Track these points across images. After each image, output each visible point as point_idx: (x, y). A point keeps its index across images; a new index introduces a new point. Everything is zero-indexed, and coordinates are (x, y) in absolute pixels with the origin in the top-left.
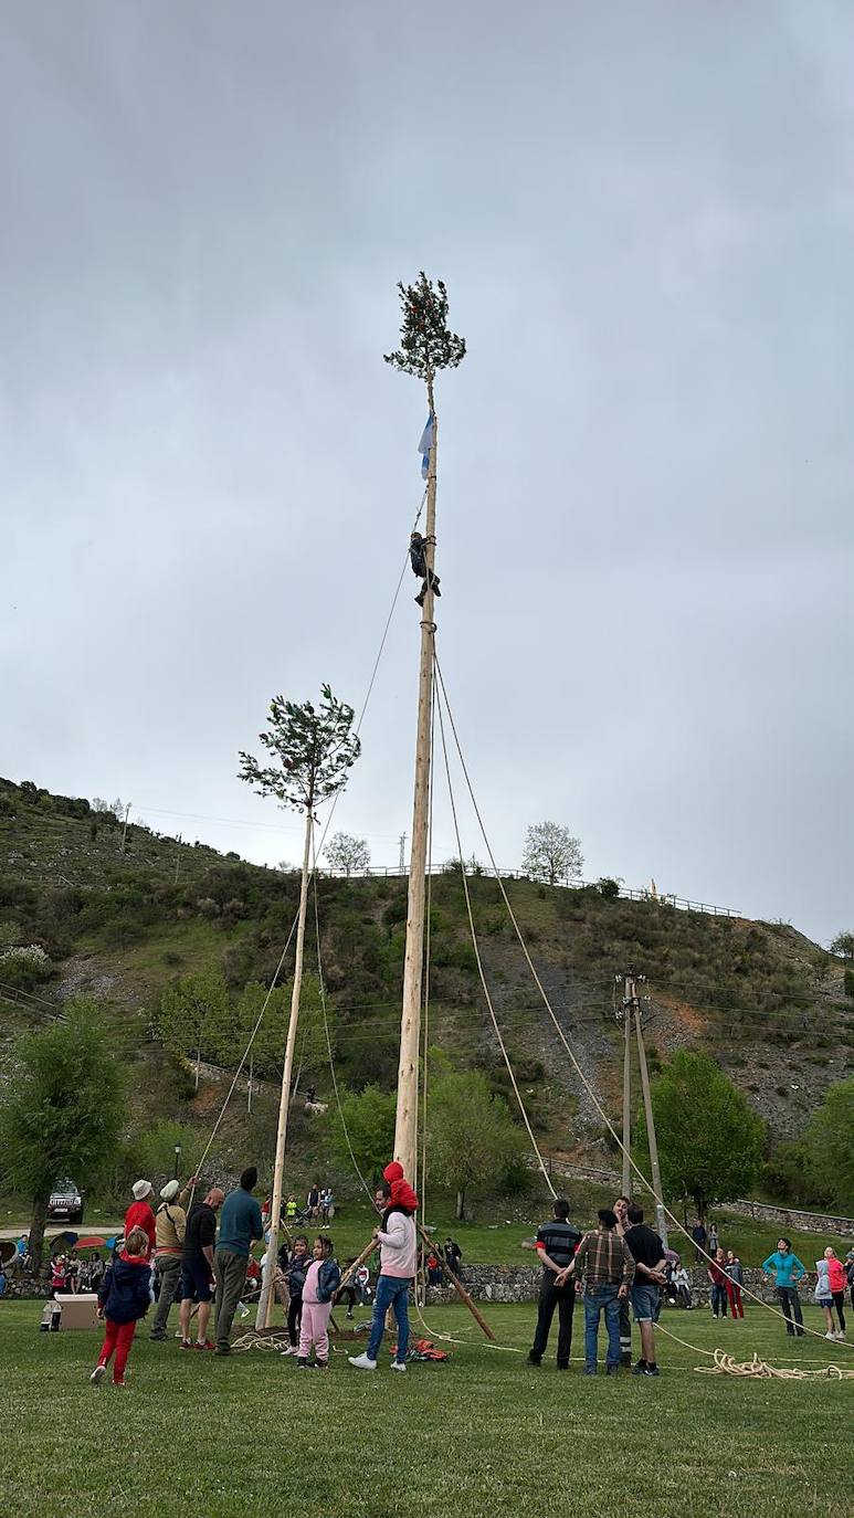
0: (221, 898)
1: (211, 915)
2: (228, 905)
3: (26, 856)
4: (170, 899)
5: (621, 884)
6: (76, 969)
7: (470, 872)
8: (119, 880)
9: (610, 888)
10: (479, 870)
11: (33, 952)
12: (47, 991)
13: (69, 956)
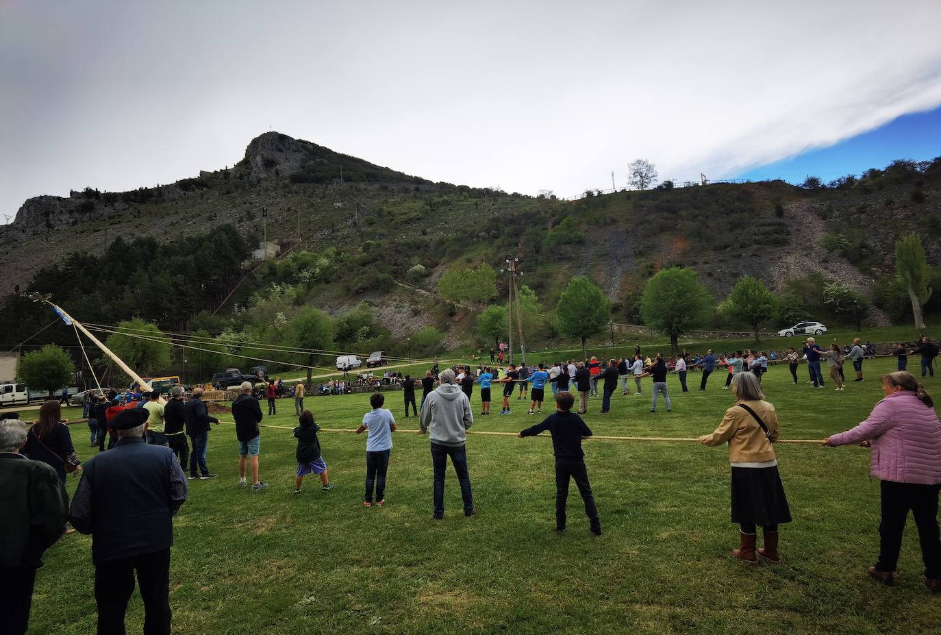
0: (488, 231)
1: (484, 239)
2: (491, 234)
3: (445, 223)
4: (472, 235)
5: (674, 182)
6: (439, 269)
7: (596, 194)
8: (457, 231)
9: (669, 184)
10: (599, 193)
11: (419, 267)
12: (427, 280)
13: (437, 264)
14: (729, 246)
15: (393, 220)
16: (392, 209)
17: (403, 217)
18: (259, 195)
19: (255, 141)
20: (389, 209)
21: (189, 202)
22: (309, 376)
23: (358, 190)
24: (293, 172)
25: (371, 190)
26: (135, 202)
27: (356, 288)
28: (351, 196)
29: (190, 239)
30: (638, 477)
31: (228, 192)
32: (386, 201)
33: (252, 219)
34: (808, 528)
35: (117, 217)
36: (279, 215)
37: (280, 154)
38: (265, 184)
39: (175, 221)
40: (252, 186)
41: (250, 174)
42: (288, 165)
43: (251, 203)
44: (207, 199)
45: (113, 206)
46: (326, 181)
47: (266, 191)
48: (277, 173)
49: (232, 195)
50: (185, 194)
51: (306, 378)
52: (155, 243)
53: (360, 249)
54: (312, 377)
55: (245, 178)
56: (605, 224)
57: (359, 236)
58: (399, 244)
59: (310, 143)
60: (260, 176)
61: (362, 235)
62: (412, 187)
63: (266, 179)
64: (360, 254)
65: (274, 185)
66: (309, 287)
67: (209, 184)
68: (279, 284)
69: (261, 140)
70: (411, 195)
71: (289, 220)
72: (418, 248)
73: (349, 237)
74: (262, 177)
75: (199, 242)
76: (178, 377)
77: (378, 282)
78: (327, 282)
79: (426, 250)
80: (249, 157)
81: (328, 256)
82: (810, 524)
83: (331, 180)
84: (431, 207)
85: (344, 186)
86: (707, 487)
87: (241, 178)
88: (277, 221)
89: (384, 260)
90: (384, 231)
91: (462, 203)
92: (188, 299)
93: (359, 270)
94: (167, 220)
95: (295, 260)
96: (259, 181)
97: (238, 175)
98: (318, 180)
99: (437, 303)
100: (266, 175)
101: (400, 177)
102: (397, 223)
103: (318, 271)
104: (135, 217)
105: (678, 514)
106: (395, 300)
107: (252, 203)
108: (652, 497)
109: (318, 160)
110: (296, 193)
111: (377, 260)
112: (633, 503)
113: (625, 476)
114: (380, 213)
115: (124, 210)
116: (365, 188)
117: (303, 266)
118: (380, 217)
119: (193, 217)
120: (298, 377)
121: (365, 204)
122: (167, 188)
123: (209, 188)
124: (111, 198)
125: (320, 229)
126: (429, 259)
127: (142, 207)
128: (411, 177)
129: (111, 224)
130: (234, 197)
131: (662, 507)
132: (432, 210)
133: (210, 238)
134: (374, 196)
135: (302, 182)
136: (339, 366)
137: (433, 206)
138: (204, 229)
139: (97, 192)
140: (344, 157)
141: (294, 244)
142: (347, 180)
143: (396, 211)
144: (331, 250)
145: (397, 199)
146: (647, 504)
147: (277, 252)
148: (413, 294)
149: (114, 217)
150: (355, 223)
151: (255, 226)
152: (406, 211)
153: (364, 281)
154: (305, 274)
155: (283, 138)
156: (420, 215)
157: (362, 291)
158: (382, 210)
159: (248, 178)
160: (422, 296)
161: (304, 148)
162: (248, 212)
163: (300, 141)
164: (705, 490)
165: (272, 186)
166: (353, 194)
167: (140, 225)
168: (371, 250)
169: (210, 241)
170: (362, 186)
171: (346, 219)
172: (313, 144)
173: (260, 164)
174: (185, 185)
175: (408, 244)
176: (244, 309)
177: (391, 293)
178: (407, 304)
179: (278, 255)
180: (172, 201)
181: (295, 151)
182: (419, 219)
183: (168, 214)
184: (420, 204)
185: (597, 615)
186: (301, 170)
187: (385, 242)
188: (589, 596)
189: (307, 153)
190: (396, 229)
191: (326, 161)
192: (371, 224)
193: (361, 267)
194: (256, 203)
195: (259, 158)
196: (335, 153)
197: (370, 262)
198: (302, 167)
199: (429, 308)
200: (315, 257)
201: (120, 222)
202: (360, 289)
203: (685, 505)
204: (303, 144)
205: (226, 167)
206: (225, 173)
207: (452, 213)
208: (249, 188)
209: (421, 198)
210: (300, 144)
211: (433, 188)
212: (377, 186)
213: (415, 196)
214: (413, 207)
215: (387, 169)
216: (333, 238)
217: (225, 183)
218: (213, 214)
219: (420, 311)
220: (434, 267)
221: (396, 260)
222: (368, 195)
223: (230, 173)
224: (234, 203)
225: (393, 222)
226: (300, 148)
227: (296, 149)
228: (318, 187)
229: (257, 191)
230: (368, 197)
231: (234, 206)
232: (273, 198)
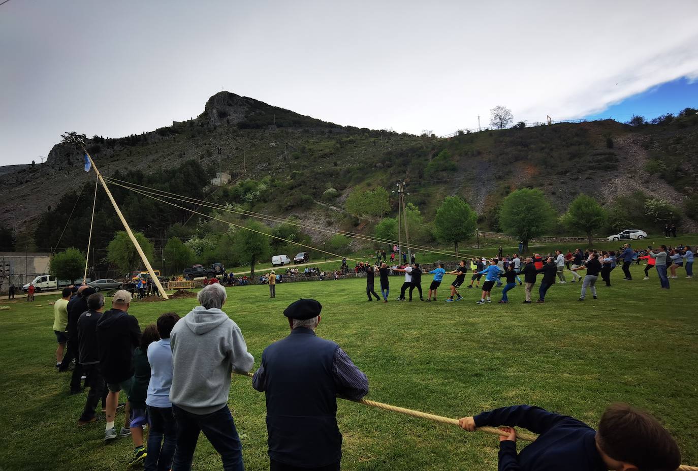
0: (383, 162)
1: (381, 168)
2: (385, 164)
3: (351, 156)
4: (371, 166)
5: (526, 122)
6: (346, 192)
7: (465, 132)
8: (360, 162)
9: (522, 125)
10: (468, 132)
11: (332, 190)
12: (338, 200)
13: (345, 188)
14: (568, 172)
15: (312, 155)
16: (312, 147)
17: (320, 152)
18: (215, 138)
19: (212, 99)
20: (310, 147)
21: (166, 144)
22: (252, 270)
23: (287, 133)
24: (240, 120)
25: (297, 133)
26: (127, 144)
27: (286, 206)
28: (282, 138)
29: (166, 171)
30: (493, 349)
31: (193, 137)
32: (307, 141)
33: (210, 156)
34: (627, 392)
35: (116, 156)
36: (230, 153)
37: (230, 108)
38: (220, 130)
39: (155, 159)
40: (210, 131)
41: (208, 123)
42: (236, 117)
44: (178, 142)
45: (113, 148)
46: (264, 127)
47: (220, 135)
48: (228, 122)
49: (196, 138)
50: (162, 139)
51: (250, 272)
52: (142, 175)
53: (289, 177)
54: (255, 271)
55: (205, 126)
56: (473, 155)
57: (288, 167)
58: (317, 173)
59: (252, 99)
61: (291, 167)
62: (327, 130)
63: (220, 126)
64: (288, 181)
65: (226, 131)
66: (252, 205)
67: (180, 130)
68: (231, 203)
69: (216, 98)
70: (326, 136)
71: (237, 157)
72: (331, 176)
73: (281, 168)
74: (217, 125)
75: (172, 174)
76: (158, 271)
77: (302, 202)
78: (265, 202)
79: (337, 177)
80: (208, 110)
81: (265, 183)
82: (628, 388)
83: (267, 126)
84: (341, 145)
85: (277, 130)
86: (547, 357)
87: (202, 126)
88: (228, 157)
89: (306, 185)
90: (306, 163)
91: (364, 141)
92: (165, 215)
93: (288, 192)
94: (151, 158)
95: (242, 185)
96: (215, 128)
97: (200, 124)
98: (258, 127)
99: (345, 217)
100: (220, 123)
101: (318, 122)
102: (315, 158)
103: (258, 193)
104: (128, 156)
105: (524, 377)
106: (314, 215)
107: (211, 144)
108: (503, 364)
110: (242, 136)
111: (301, 185)
112: (489, 368)
113: (484, 347)
114: (303, 150)
115: (121, 151)
116: (292, 132)
117: (248, 190)
118: (303, 152)
119: (169, 155)
120: (244, 271)
121: (292, 144)
122: (150, 133)
123: (179, 133)
124: (112, 142)
125: (260, 162)
126: (339, 184)
127: (133, 148)
128: (326, 122)
129: (112, 161)
130: (198, 140)
131: (511, 372)
132: (341, 147)
133: (180, 170)
134: (299, 137)
135: (246, 128)
136: (274, 263)
137: (343, 144)
138: (177, 164)
139: (102, 139)
140: (276, 108)
141: (241, 174)
142: (279, 126)
143: (315, 149)
144: (268, 178)
145: (315, 139)
146: (499, 369)
147: (229, 180)
148: (327, 210)
149: (114, 156)
150: (285, 158)
151: (213, 161)
152: (322, 148)
153: (291, 201)
154: (249, 196)
155: (232, 96)
156: (333, 151)
157: (290, 208)
158: (304, 148)
159: (207, 126)
160: (334, 211)
161: (248, 103)
162: (208, 151)
163: (244, 97)
164: (545, 360)
166: (283, 137)
167: (132, 161)
168: (297, 177)
169: (180, 172)
170: (290, 130)
171: (279, 155)
172: (255, 100)
173: (215, 115)
174: (162, 132)
175: (323, 173)
176: (205, 221)
177: (312, 209)
178: (323, 218)
179: (229, 182)
180: (154, 144)
181: (241, 105)
182: (331, 154)
183: (151, 153)
184: (333, 142)
185: (457, 454)
186: (246, 119)
187: (307, 172)
188: (451, 440)
189: (250, 106)
190: (315, 162)
191: (263, 112)
192: (297, 158)
193: (289, 190)
194: (213, 144)
195: (215, 111)
196: (270, 106)
197: (296, 187)
198: (246, 117)
199: (339, 221)
200: (256, 183)
201: (118, 160)
202: (289, 206)
203: (528, 371)
204: (247, 100)
205: (192, 118)
206: (191, 122)
207: (357, 149)
208: (208, 133)
209: (333, 138)
210: (245, 100)
211: (342, 131)
212: (300, 130)
213: (329, 137)
214: (327, 145)
215: (309, 117)
216: (269, 170)
217: (191, 130)
218: (183, 153)
219: (332, 223)
220: (342, 190)
221: (315, 185)
222: (294, 137)
223: (194, 123)
224: (198, 144)
225: (313, 157)
226: (245, 103)
227: (241, 104)
228: (258, 132)
229: (214, 136)
230: (294, 138)
231: (197, 147)
232: (226, 140)
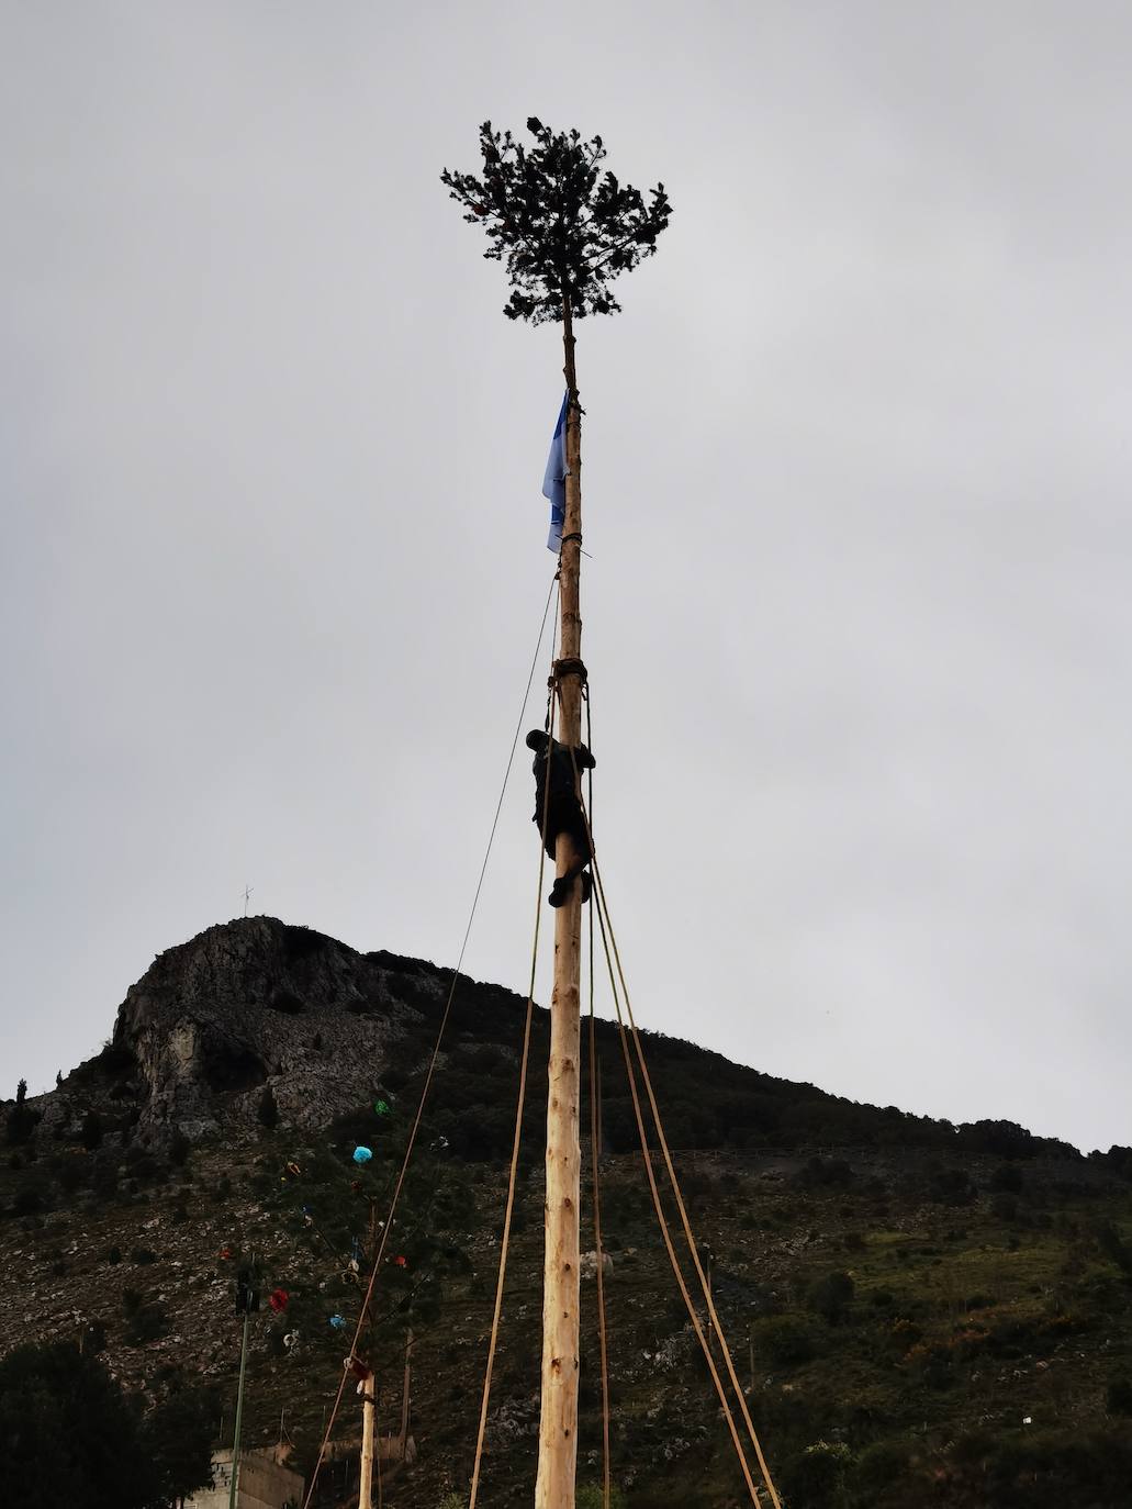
15: (914, 1336)
16: (894, 1280)
17: (968, 1319)
18: (181, 1217)
19: (169, 965)
20: (879, 1282)
25: (759, 1191)
31: (29, 1205)
32: (856, 1244)
37: (285, 1022)
38: (211, 1166)
40: (148, 1171)
41: (135, 1117)
43: (145, 1258)
47: (218, 1197)
48: (268, 1112)
49: (48, 1219)
55: (113, 1141)
59: (428, 967)
60: (184, 1127)
63: (210, 1140)
65: (257, 1173)
69: (199, 958)
70: (985, 1205)
73: (678, 1430)
74: (191, 1135)
80: (136, 1037)
85: (614, 1170)
87: (92, 1135)
90: (875, 1394)
96: (181, 1149)
97: (77, 1126)
100: (211, 1124)
102: (940, 1356)
107: (152, 1258)
109: (474, 1048)
114: (835, 1300)
116: (730, 1181)
118: (833, 1316)
121: (738, 1256)
128: (945, 1124)
130: (61, 1227)
134: (778, 1214)
143: (920, 1294)
151: (167, 1373)
152: (981, 1290)
155: (305, 946)
156: (1073, 1310)
158: (845, 1286)
159: (126, 1140)
161: (404, 990)
162: (133, 1300)
163: (382, 958)
165: (245, 1176)
172: (447, 974)
173: (184, 1069)
181: (356, 1007)
182: (1062, 1330)
184: (1043, 1256)
186: (390, 1094)
189: (417, 1016)
192: (788, 1354)
194: (168, 1256)
195: (182, 1044)
198: (391, 1081)
205: (22, 1088)
206: (13, 1114)
208: (133, 1188)
209: (1046, 1221)
210: (385, 973)
212: (781, 1168)
213: (1006, 1214)
215: (807, 1089)
217: (15, 1164)
222: (744, 1211)
223: (37, 1117)
224: (58, 1255)
225: (918, 1348)
226: (385, 995)
227: (363, 998)
228: (480, 1179)
229: (171, 1202)
230: (749, 1223)
231: (59, 1272)
232: (256, 1231)
